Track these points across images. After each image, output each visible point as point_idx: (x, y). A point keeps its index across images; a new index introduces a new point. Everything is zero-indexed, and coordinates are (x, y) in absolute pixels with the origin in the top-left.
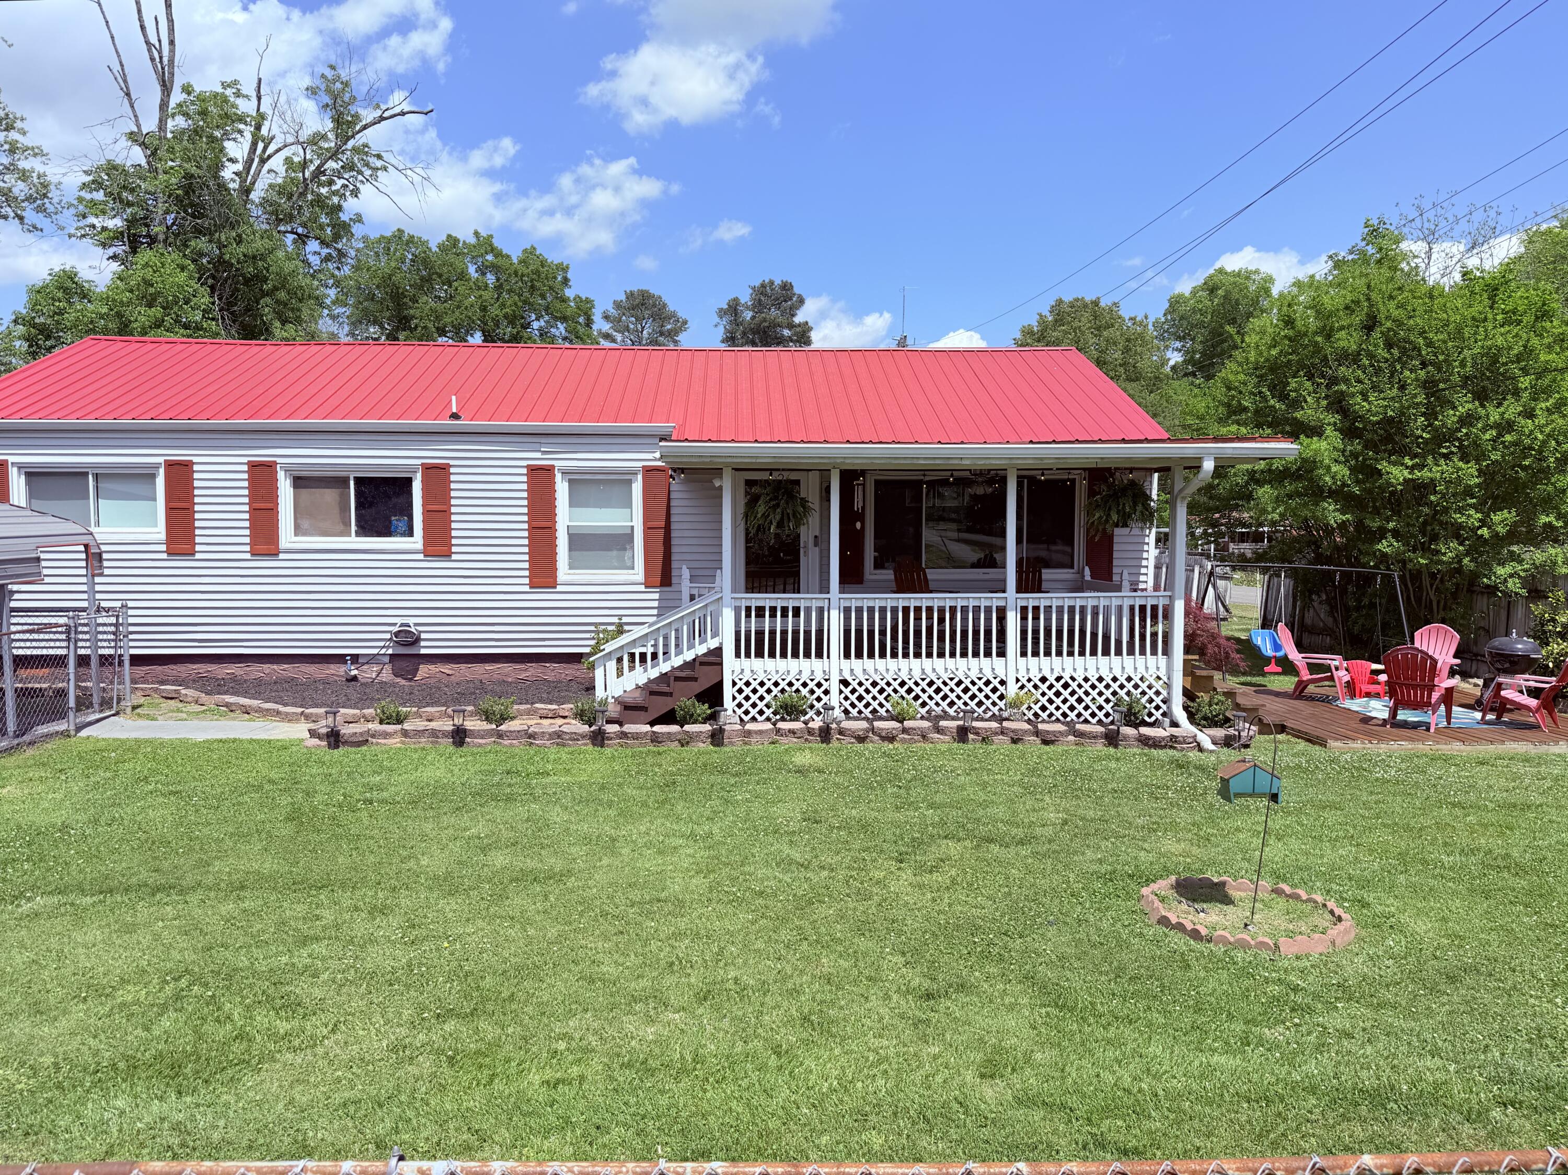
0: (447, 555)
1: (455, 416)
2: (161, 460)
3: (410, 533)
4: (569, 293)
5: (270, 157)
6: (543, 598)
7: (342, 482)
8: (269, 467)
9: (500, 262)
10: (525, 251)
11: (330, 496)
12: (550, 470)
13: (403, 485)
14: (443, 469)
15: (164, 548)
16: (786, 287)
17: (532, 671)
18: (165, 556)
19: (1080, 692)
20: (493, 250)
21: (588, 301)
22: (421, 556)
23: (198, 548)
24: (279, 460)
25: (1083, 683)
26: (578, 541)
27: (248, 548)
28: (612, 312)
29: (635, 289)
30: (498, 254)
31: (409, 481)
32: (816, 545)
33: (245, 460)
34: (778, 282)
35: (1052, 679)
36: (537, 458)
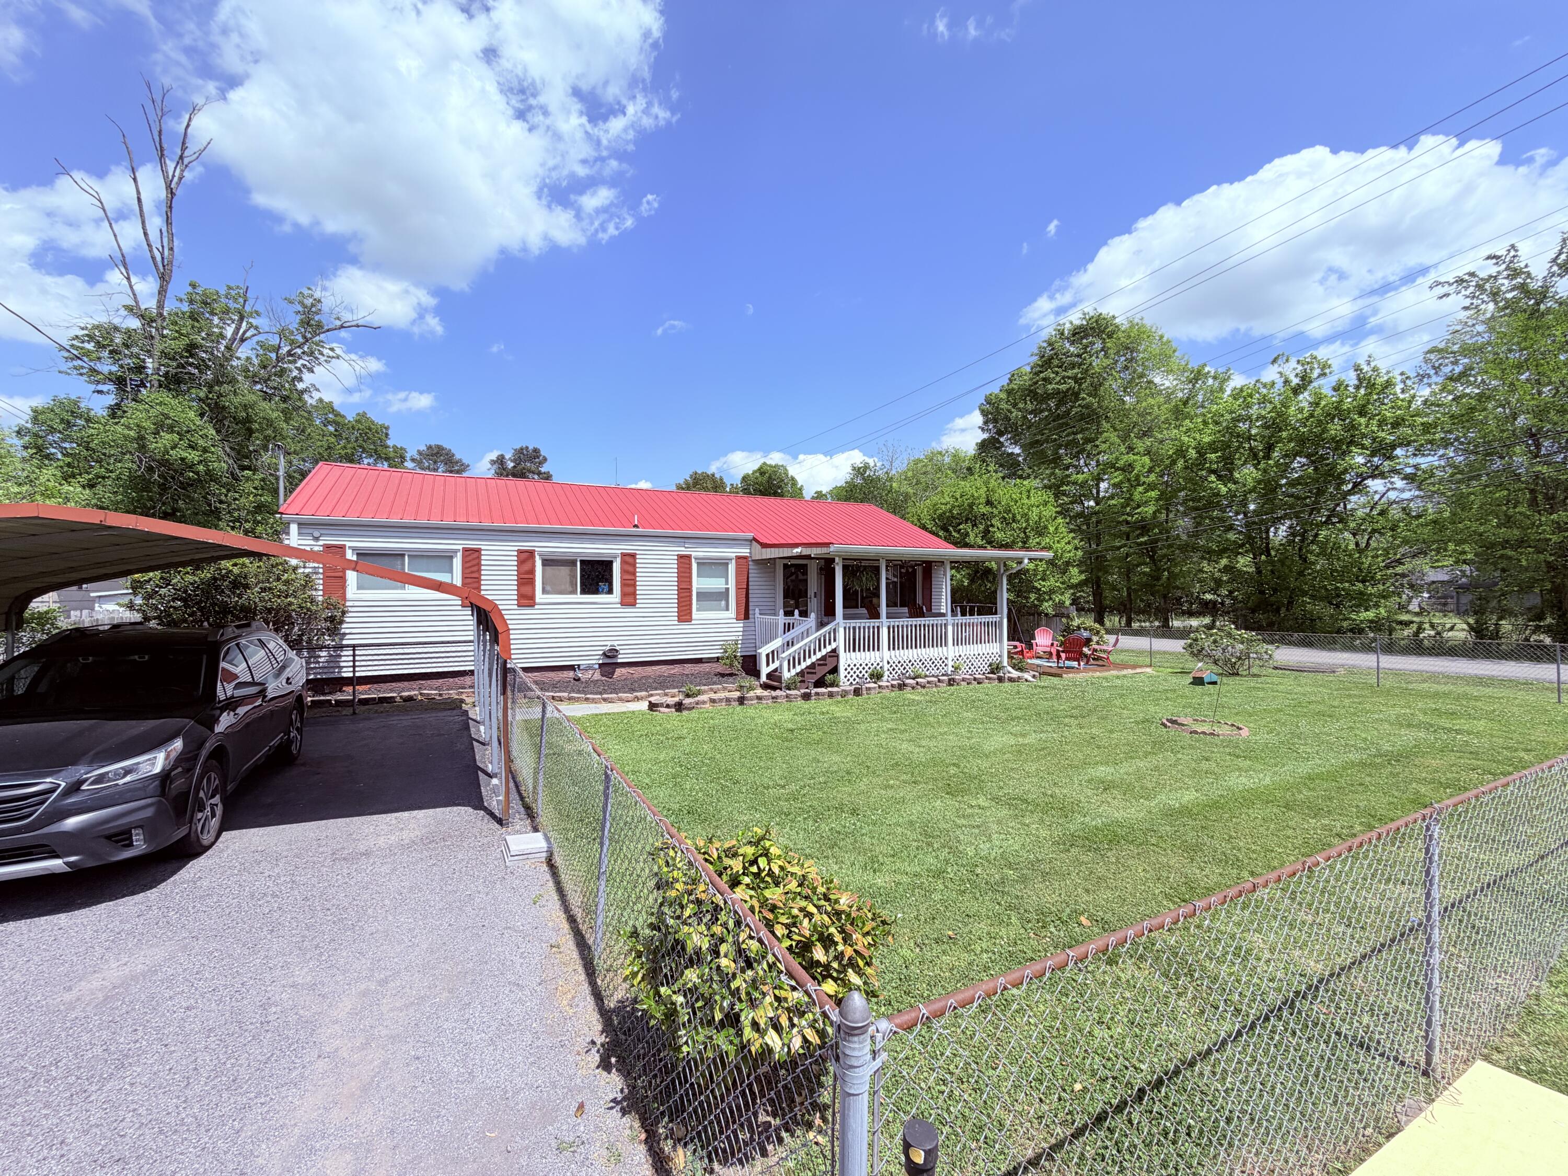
0: (633, 604)
1: (636, 526)
2: (460, 547)
3: (610, 591)
4: (390, 443)
5: (247, 339)
6: (685, 627)
7: (574, 563)
8: (531, 554)
9: (338, 419)
10: (358, 414)
11: (564, 571)
12: (689, 557)
13: (608, 565)
14: (633, 556)
16: (536, 451)
17: (676, 669)
20: (333, 411)
21: (402, 449)
22: (620, 605)
24: (536, 549)
25: (973, 657)
26: (702, 596)
27: (516, 602)
28: (417, 457)
29: (433, 444)
30: (337, 414)
31: (611, 563)
32: (815, 597)
33: (516, 548)
34: (531, 448)
35: (963, 655)
36: (683, 551)
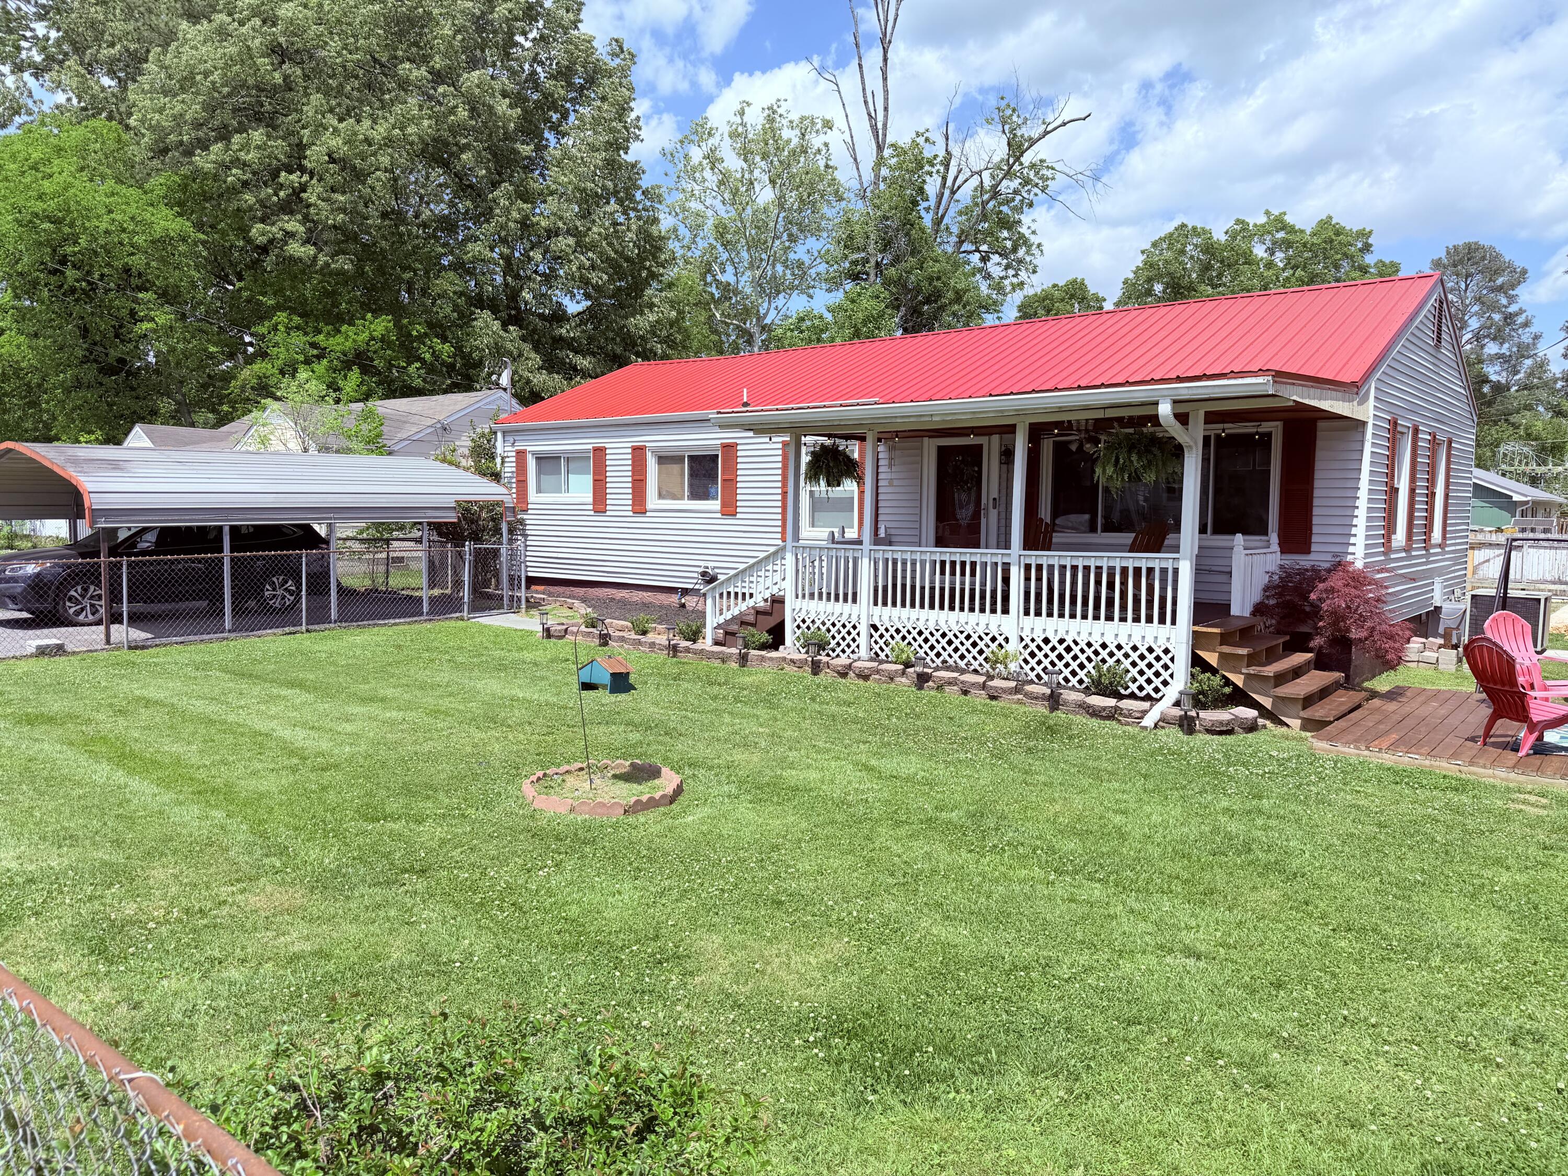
0: (734, 514)
1: (745, 405)
2: (590, 447)
3: (715, 497)
5: (959, 187)
7: (681, 459)
8: (643, 449)
11: (675, 468)
13: (714, 460)
14: (734, 447)
15: (591, 507)
18: (592, 513)
19: (1082, 658)
22: (719, 515)
23: (608, 508)
24: (647, 444)
25: (1086, 648)
27: (630, 508)
31: (716, 457)
32: (994, 508)
33: (630, 445)
35: (1054, 642)
